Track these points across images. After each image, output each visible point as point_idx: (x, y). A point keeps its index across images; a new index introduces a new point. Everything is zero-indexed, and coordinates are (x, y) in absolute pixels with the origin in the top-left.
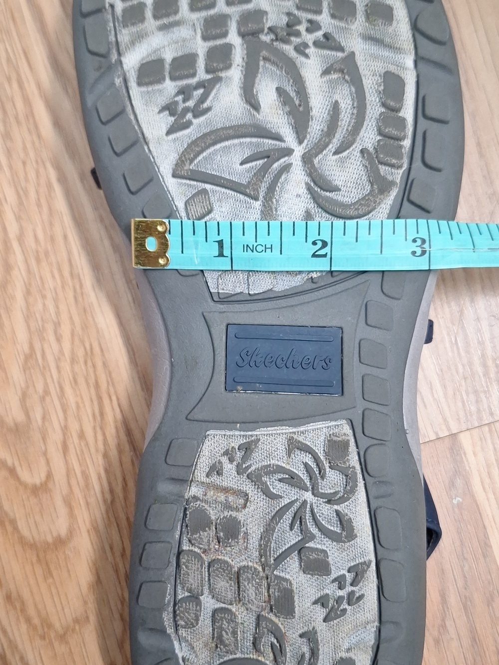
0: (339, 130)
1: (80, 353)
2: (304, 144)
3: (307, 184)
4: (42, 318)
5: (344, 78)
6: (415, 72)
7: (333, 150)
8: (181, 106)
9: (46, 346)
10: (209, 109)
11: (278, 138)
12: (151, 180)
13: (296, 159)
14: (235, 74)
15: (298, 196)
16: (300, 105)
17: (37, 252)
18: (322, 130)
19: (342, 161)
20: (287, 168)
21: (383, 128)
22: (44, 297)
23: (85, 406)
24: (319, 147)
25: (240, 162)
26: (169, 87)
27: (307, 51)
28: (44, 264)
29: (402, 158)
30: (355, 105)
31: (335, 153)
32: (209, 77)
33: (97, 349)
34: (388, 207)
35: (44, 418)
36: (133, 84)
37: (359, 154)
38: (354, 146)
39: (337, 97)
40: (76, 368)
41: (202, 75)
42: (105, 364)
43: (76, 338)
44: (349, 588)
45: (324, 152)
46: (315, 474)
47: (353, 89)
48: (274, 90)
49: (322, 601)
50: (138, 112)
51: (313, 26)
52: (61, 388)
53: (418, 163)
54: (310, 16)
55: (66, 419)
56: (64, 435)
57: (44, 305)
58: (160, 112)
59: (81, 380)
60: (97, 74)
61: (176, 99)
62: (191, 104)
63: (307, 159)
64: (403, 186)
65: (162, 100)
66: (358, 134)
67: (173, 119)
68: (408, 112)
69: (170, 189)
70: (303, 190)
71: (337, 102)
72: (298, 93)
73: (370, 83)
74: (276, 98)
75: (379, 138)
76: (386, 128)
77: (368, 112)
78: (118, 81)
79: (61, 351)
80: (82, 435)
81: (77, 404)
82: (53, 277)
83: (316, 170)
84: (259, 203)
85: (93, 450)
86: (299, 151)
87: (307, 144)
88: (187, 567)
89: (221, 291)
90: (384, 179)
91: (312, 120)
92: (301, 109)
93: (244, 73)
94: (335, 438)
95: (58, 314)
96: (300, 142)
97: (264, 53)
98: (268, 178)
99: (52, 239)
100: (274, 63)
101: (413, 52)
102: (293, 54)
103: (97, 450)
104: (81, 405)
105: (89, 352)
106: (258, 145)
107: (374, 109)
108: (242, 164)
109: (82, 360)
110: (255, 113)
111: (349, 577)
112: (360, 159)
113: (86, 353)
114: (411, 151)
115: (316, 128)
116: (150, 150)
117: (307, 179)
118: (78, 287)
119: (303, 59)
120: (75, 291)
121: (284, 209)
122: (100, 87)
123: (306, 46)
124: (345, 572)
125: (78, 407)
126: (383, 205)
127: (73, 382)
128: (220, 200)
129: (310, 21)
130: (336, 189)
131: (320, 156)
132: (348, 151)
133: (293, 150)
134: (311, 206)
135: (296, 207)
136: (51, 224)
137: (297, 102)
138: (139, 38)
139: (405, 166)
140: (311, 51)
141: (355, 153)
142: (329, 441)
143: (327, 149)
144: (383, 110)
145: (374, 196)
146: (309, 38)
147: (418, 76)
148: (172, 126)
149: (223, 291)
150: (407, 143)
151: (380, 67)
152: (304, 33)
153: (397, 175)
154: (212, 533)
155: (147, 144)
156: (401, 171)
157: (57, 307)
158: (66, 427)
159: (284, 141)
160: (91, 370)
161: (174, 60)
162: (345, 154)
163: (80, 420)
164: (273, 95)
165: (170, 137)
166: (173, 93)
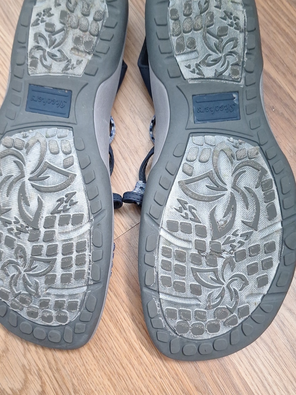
0: (8, 184)
3: (25, 165)
8: (68, 204)
10: (58, 201)
11: (33, 186)
13: (28, 176)
14: (45, 214)
15: (30, 161)
16: (21, 196)
19: (10, 172)
20: (32, 173)
24: (18, 179)
25: (49, 178)
26: (71, 213)
27: (15, 220)
31: (12, 176)
32: (56, 215)
36: (86, 216)
41: (58, 216)
44: (40, 19)
45: (16, 177)
46: (44, 57)
48: (31, 206)
49: (51, 15)
50: (86, 204)
51: (10, 230)
54: (11, 236)
58: (77, 202)
62: (64, 204)
65: (76, 207)
67: (72, 199)
69: (79, 171)
70: (28, 163)
71: (7, 196)
84: (44, 160)
86: (26, 179)
88: (96, 30)
89: (68, 130)
92: (21, 194)
94: (34, 68)
96: (24, 182)
97: (31, 221)
102: (20, 220)
106: (42, 184)
108: (49, 177)
110: (40, 197)
111: (39, 22)
115: (17, 187)
116: (84, 187)
117: (24, 167)
119: (17, 217)
121: (37, 157)
123: (15, 223)
124: (41, 24)
128: (60, 164)
129: (12, 234)
130: (15, 162)
133: (28, 179)
134: (25, 157)
135: (32, 157)
138: (80, 236)
140: (13, 220)
141: (4, 175)
142: (37, 67)
146: (13, 226)
148: (73, 195)
149: (67, 130)
152: (15, 229)
154: (84, 40)
155: (84, 190)
159: (31, 184)
161: (68, 224)
162: (8, 175)
164: (31, 203)
165: (75, 191)
166: (71, 209)
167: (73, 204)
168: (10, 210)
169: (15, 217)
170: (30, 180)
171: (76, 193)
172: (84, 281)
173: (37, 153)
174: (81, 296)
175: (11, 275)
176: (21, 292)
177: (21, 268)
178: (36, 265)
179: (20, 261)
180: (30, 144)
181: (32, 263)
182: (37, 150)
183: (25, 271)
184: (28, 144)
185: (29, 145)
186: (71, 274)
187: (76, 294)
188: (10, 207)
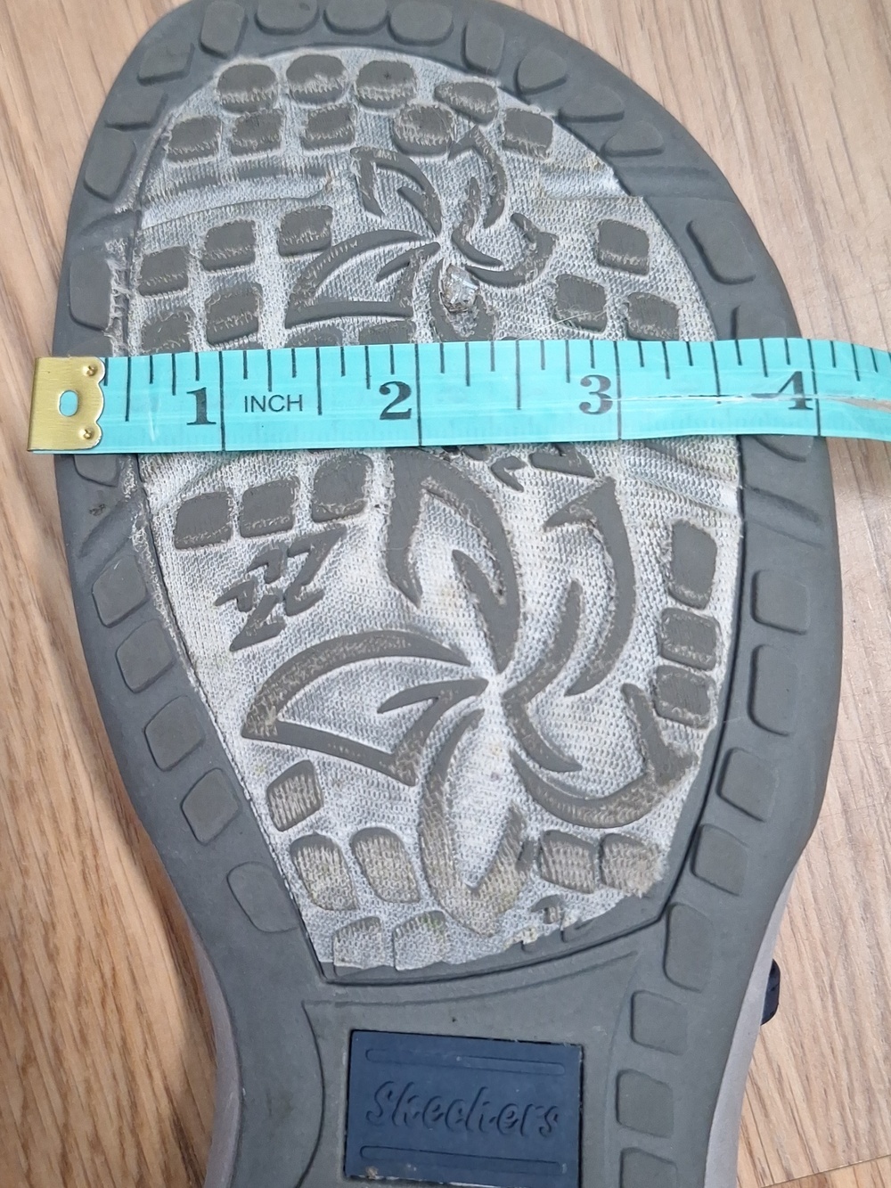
0: (580, 644)
1: (93, 985)
2: (508, 671)
3: (513, 754)
4: (20, 911)
5: (591, 532)
6: (739, 520)
7: (567, 683)
8: (262, 590)
9: (28, 967)
10: (318, 596)
11: (456, 656)
12: (201, 743)
13: (490, 702)
14: (372, 523)
15: (495, 777)
16: (500, 592)
17: (12, 783)
18: (545, 643)
19: (585, 708)
20: (471, 720)
21: (668, 645)
22: (24, 872)
23: (101, 1089)
24: (537, 679)
25: (378, 705)
26: (240, 549)
27: (518, 473)
28: (24, 806)
29: (707, 710)
30: (613, 594)
31: (570, 692)
32: (319, 527)
33: (124, 978)
34: (679, 805)
35: (25, 1107)
36: (166, 542)
37: (618, 695)
38: (609, 677)
39: (577, 574)
40: (85, 1012)
41: (304, 524)
42: (139, 1009)
43: (85, 955)
45: (548, 688)
47: (609, 559)
48: (449, 556)
50: (174, 600)
52: (57, 1051)
53: (739, 716)
55: (66, 1111)
56: (63, 1141)
57: (25, 886)
58: (219, 603)
59: (95, 1038)
60: (96, 520)
61: (251, 574)
63: (514, 704)
64: (710, 762)
65: (224, 578)
66: (618, 656)
67: (245, 615)
68: (721, 609)
69: (238, 759)
70: (504, 766)
71: (575, 584)
72: (496, 566)
73: (644, 544)
74: (452, 572)
75: (661, 661)
76: (674, 644)
77: (639, 604)
78: (137, 536)
79: (57, 978)
80: (96, 1144)
81: (87, 1081)
82: (43, 832)
83: (530, 729)
84: (416, 789)
85: (117, 1173)
86: (497, 685)
87: (515, 670)
89: (338, 964)
90: (669, 751)
91: (526, 619)
92: (502, 600)
93: (389, 522)
95: (51, 905)
96: (500, 669)
97: (430, 482)
98: (435, 739)
99: (41, 758)
100: (448, 502)
101: (737, 476)
102: (490, 481)
103: (125, 1174)
104: (95, 1087)
105: (110, 984)
106: (415, 672)
107: (652, 599)
108: (380, 711)
109: (96, 999)
110: (410, 604)
112: (622, 704)
113: (105, 985)
114: (726, 689)
115: (532, 637)
116: (198, 680)
117: (513, 744)
118: (89, 854)
119: (508, 490)
120: (84, 861)
121: (465, 802)
122: (104, 545)
123: (515, 462)
125: (89, 1090)
126: (666, 801)
127: (78, 1040)
128: (337, 783)
130: (572, 766)
131: (541, 696)
132: (597, 687)
133: (486, 683)
134: (520, 798)
135: (490, 799)
136: (39, 730)
137: (494, 587)
139: (714, 722)
140: (526, 474)
141: (612, 691)
143: (555, 681)
144: (671, 603)
145: (648, 788)
147: (744, 531)
148: (243, 631)
149: (343, 964)
150: (719, 674)
151: (668, 509)
153: (698, 742)
155: (194, 666)
156: (705, 733)
157: (50, 893)
158: (66, 1126)
159: (468, 664)
160: (113, 1018)
161: (251, 493)
162: (591, 693)
163: (93, 1115)
164: (449, 567)
165: (240, 654)
166: (247, 562)
167: (238, 595)
168: (552, 522)
169: (517, 487)
170: (478, 686)
171: (234, 647)
172: (148, 249)
173: (467, 823)
174: (157, 185)
175: (503, 221)
176: (451, 157)
177: (458, 260)
178: (382, 283)
179: (462, 288)
180: (508, 868)
181: (403, 290)
182: (470, 842)
183: (435, 248)
184: (521, 864)
185: (513, 859)
186: (208, 266)
187: (183, 188)
188: (552, 534)
